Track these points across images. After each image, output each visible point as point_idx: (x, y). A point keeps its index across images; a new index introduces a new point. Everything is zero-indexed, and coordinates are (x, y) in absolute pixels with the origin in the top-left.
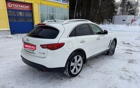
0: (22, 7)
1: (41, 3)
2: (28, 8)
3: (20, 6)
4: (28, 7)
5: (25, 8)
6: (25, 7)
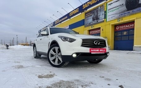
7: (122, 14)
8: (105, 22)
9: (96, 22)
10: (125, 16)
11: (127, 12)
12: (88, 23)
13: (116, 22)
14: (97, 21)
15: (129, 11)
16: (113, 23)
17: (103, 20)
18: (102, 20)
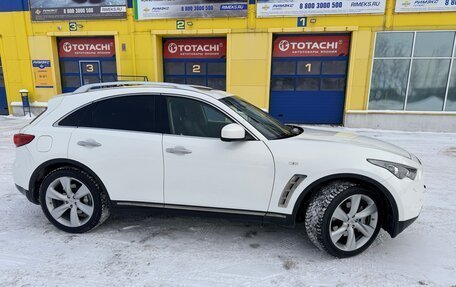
0: (315, 49)
1: (384, 26)
2: (334, 49)
3: (311, 46)
4: (334, 45)
5: (326, 50)
6: (325, 45)
7: (190, 8)
8: (131, 18)
9: (91, 10)
10: (198, 17)
11: (205, 5)
12: (52, 6)
13: (172, 30)
14: (97, 10)
15: (211, 5)
16: (164, 32)
17: (124, 9)
18: (115, 10)
